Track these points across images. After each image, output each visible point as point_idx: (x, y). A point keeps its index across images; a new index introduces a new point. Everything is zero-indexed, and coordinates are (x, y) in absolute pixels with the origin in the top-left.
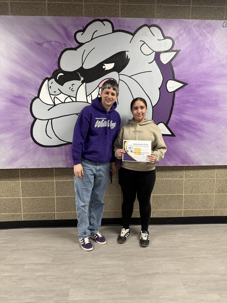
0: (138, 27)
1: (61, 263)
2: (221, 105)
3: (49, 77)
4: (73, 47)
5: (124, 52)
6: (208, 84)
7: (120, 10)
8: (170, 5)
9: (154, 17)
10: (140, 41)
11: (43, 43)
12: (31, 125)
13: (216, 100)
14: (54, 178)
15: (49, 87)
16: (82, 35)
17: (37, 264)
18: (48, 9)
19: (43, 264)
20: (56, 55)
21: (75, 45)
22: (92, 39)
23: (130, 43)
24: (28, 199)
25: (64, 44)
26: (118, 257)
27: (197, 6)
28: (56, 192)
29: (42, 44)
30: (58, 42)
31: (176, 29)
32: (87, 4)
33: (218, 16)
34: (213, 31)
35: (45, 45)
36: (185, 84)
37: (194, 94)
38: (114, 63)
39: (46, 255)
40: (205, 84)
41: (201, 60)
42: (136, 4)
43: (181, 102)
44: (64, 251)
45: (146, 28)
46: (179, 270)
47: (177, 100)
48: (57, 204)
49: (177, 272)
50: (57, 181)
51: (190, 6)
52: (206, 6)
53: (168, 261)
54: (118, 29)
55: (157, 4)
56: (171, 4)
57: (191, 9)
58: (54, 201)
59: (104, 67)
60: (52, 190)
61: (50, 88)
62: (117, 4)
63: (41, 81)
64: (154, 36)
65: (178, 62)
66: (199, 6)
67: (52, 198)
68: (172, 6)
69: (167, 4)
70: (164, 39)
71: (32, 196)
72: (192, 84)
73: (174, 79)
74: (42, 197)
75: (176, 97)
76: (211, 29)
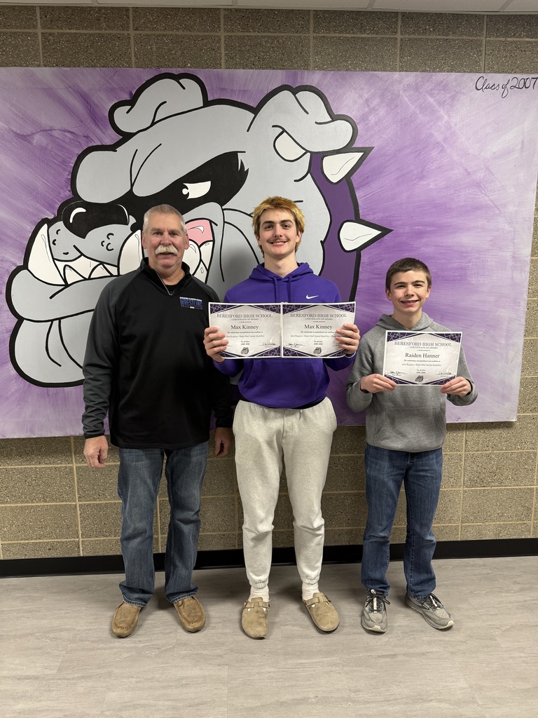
0: (266, 93)
1: (79, 675)
2: (474, 280)
3: (51, 217)
4: (108, 142)
5: (234, 155)
6: (440, 229)
7: (223, 49)
8: (347, 35)
9: (306, 67)
10: (273, 126)
11: (33, 134)
12: (10, 333)
13: (462, 268)
14: (72, 458)
15: (52, 243)
16: (127, 112)
17: (20, 678)
18: (44, 47)
19: (36, 678)
20: (64, 162)
21: (110, 137)
22: (153, 123)
23: (248, 131)
24: (12, 509)
25: (84, 136)
26: (219, 656)
27: (412, 36)
28: (78, 492)
29: (29, 135)
30: (69, 132)
31: (361, 96)
32: (140, 34)
33: (465, 61)
34: (453, 100)
35: (38, 139)
36: (385, 231)
38: (210, 182)
39: (48, 653)
40: (434, 229)
41: (422, 171)
42: (264, 34)
43: (376, 274)
44: (92, 642)
45: (286, 94)
46: (357, 691)
47: (365, 269)
48: (83, 519)
49: (352, 695)
50: (79, 465)
51: (396, 36)
52: (435, 37)
53: (336, 665)
54: (216, 97)
55: (314, 32)
56: (349, 33)
57: (399, 45)
58: (76, 512)
59: (185, 192)
60: (70, 487)
61: (55, 244)
62: (216, 34)
63: (31, 228)
64: (307, 113)
65: (368, 177)
66: (420, 37)
67: (70, 505)
68: (352, 37)
69: (340, 32)
70: (332, 121)
71: (22, 502)
72: (401, 231)
73: (358, 220)
74: (45, 504)
75: (364, 263)
76: (448, 95)
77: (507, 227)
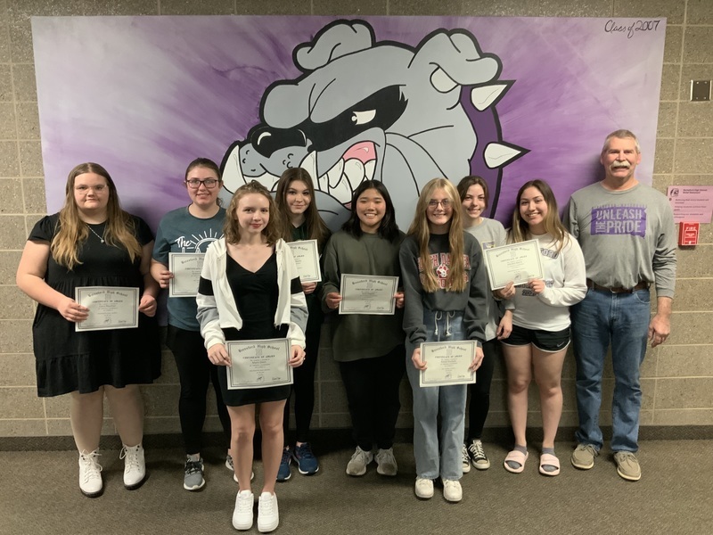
0: (425, 35)
3: (242, 140)
4: (291, 77)
5: (395, 89)
10: (430, 63)
11: (229, 70)
15: (242, 161)
21: (293, 73)
22: (329, 62)
23: (409, 67)
30: (261, 69)
31: (506, 37)
35: (234, 75)
36: (524, 151)
37: (542, 171)
38: (375, 111)
40: (567, 149)
43: (515, 187)
45: (442, 36)
54: (384, 39)
59: (354, 119)
63: (225, 149)
65: (511, 105)
70: (481, 58)
72: (538, 151)
73: (501, 142)
76: (582, 36)
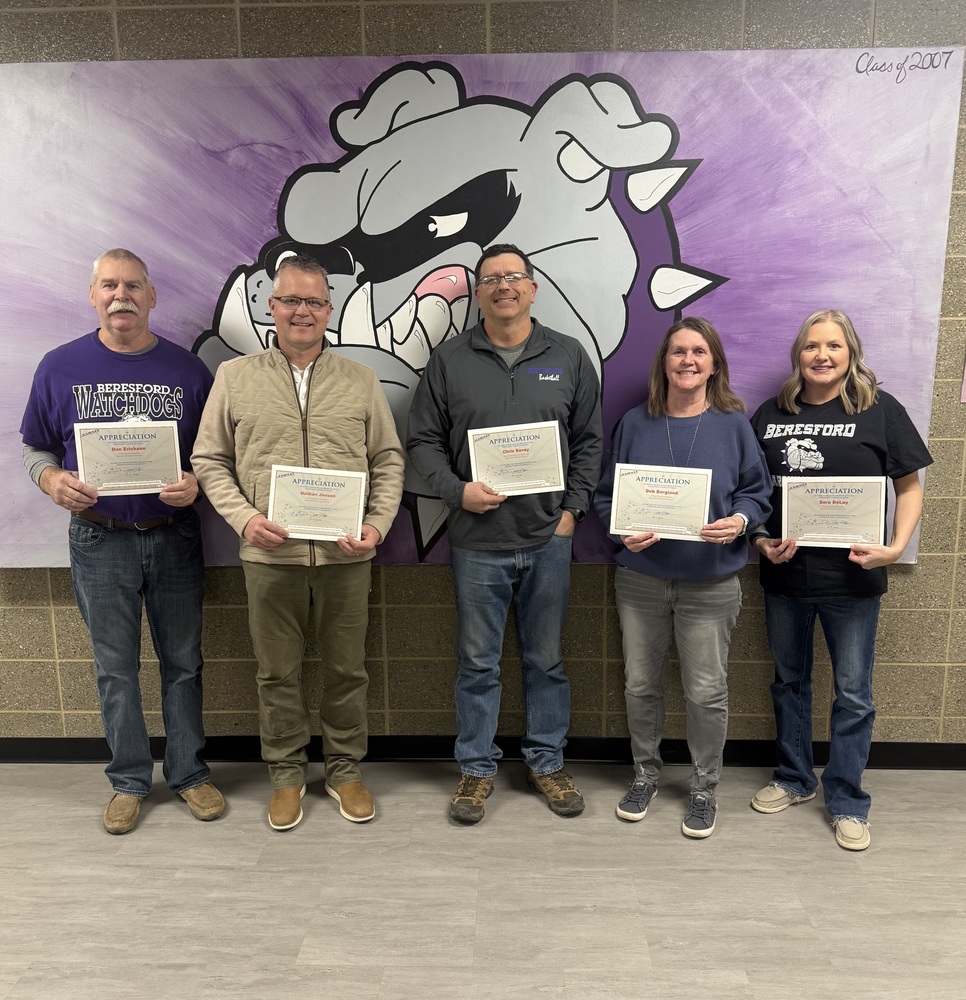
0: (547, 86)
1: (286, 869)
3: (250, 263)
4: (328, 159)
6: (801, 277)
7: (488, 22)
10: (558, 132)
11: (228, 150)
16: (355, 118)
17: (210, 868)
18: (243, 28)
19: (232, 869)
20: (269, 188)
22: (390, 132)
23: (521, 140)
25: (297, 152)
26: (467, 858)
29: (223, 152)
32: (374, 6)
33: (844, 28)
34: (821, 88)
35: (236, 157)
36: (717, 280)
37: (749, 314)
38: (466, 214)
39: (243, 844)
40: (792, 277)
41: (774, 193)
45: (577, 86)
46: (648, 903)
49: (642, 907)
53: (625, 876)
54: (478, 93)
57: (744, 9)
59: (432, 228)
61: (255, 301)
63: (223, 279)
64: (606, 113)
65: (693, 203)
70: (643, 123)
72: (741, 280)
73: (678, 265)
74: (233, 660)
76: (815, 82)
77: (902, 273)
